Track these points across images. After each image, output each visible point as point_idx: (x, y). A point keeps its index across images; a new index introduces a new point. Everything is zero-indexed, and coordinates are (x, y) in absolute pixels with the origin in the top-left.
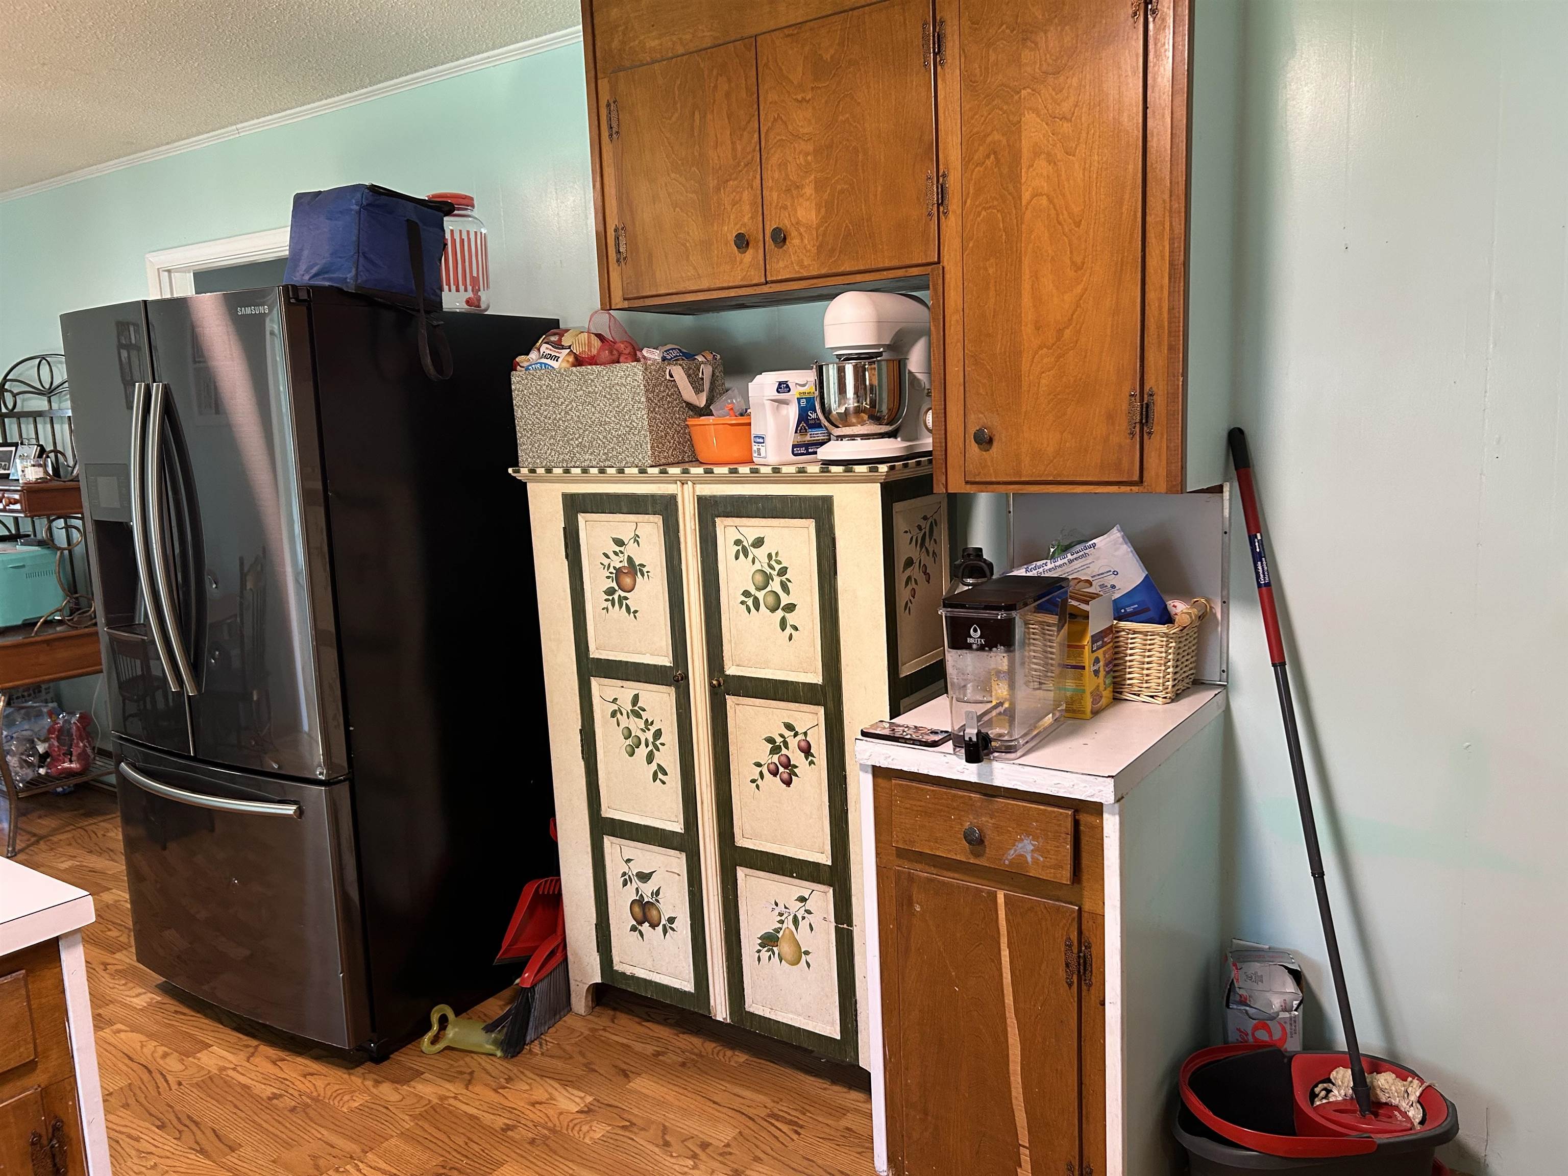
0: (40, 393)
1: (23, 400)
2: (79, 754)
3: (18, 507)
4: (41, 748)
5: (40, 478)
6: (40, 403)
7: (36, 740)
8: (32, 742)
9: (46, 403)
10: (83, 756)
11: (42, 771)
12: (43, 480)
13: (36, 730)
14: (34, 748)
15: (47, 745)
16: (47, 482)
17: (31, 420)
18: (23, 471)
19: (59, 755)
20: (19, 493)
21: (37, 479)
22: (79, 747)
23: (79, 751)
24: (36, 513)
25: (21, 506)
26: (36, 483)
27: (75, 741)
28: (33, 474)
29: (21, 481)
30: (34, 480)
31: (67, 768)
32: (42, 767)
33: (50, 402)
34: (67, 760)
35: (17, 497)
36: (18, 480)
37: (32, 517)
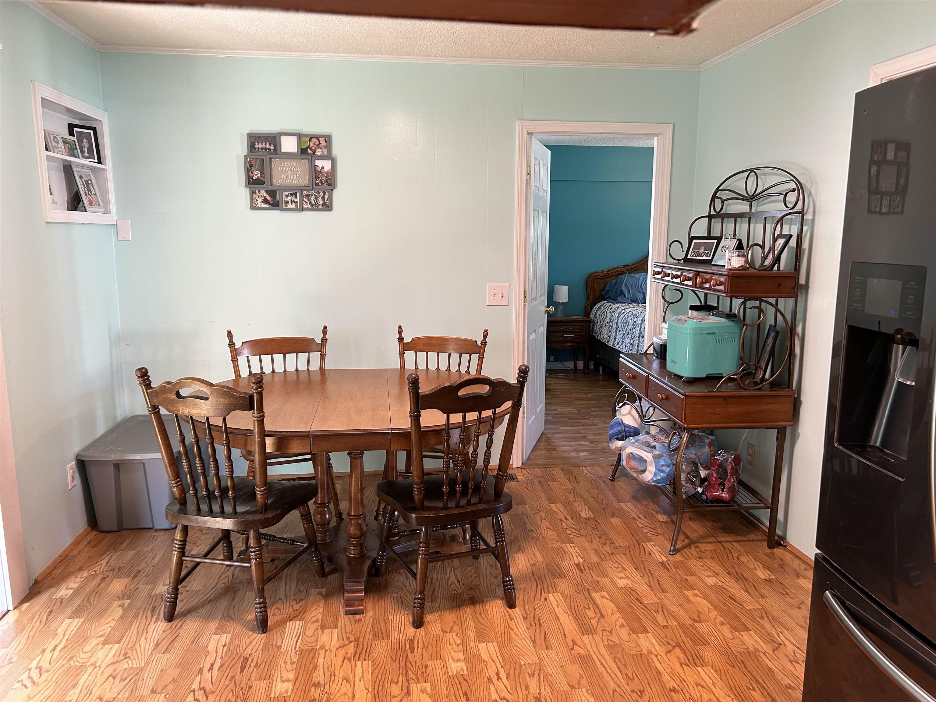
0: (745, 199)
1: (728, 205)
2: (730, 487)
3: (721, 288)
4: (703, 473)
5: (741, 266)
6: (743, 207)
7: (699, 465)
8: (696, 465)
9: (748, 207)
10: (732, 490)
11: (700, 490)
12: (743, 268)
13: (699, 454)
14: (697, 471)
15: (707, 472)
16: (745, 270)
17: (733, 219)
18: (730, 260)
19: (715, 484)
20: (725, 277)
21: (739, 267)
22: (731, 482)
23: (730, 485)
24: (734, 295)
25: (725, 288)
26: (738, 269)
27: (729, 477)
28: (737, 262)
29: (726, 267)
30: (737, 267)
31: (718, 496)
32: (701, 487)
33: (751, 205)
34: (720, 489)
35: (722, 279)
36: (724, 266)
37: (731, 297)
